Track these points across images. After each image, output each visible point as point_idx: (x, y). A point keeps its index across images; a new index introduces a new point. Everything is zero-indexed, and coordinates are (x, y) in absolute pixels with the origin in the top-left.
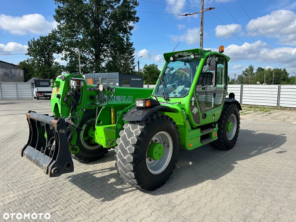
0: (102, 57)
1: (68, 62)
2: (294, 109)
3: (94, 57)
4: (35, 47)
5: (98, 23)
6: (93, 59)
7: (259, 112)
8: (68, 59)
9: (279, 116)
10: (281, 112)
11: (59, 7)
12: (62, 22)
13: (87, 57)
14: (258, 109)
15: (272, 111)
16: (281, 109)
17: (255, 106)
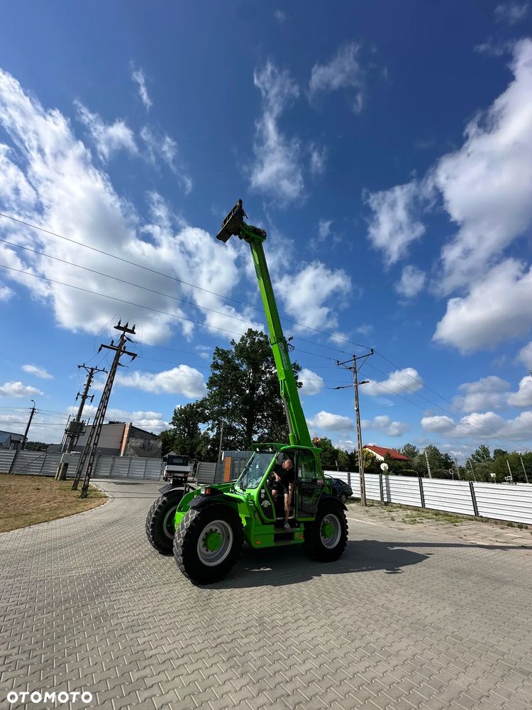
0: (255, 428)
1: (215, 433)
2: (501, 522)
3: (245, 428)
4: (181, 415)
5: (253, 388)
6: (244, 430)
7: (441, 522)
8: (215, 429)
10: (476, 526)
11: (214, 374)
12: (215, 389)
13: (237, 427)
14: (445, 518)
15: (465, 523)
16: (482, 521)
17: (443, 513)
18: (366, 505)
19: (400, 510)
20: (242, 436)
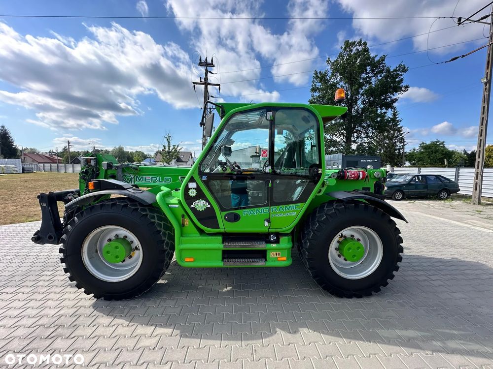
3: (345, 140)
18: (480, 203)
20: (342, 146)
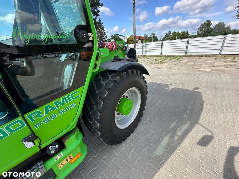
2: (197, 56)
7: (173, 60)
9: (187, 63)
10: (188, 59)
14: (172, 58)
15: (182, 59)
16: (188, 57)
17: (170, 56)
19: (151, 57)
